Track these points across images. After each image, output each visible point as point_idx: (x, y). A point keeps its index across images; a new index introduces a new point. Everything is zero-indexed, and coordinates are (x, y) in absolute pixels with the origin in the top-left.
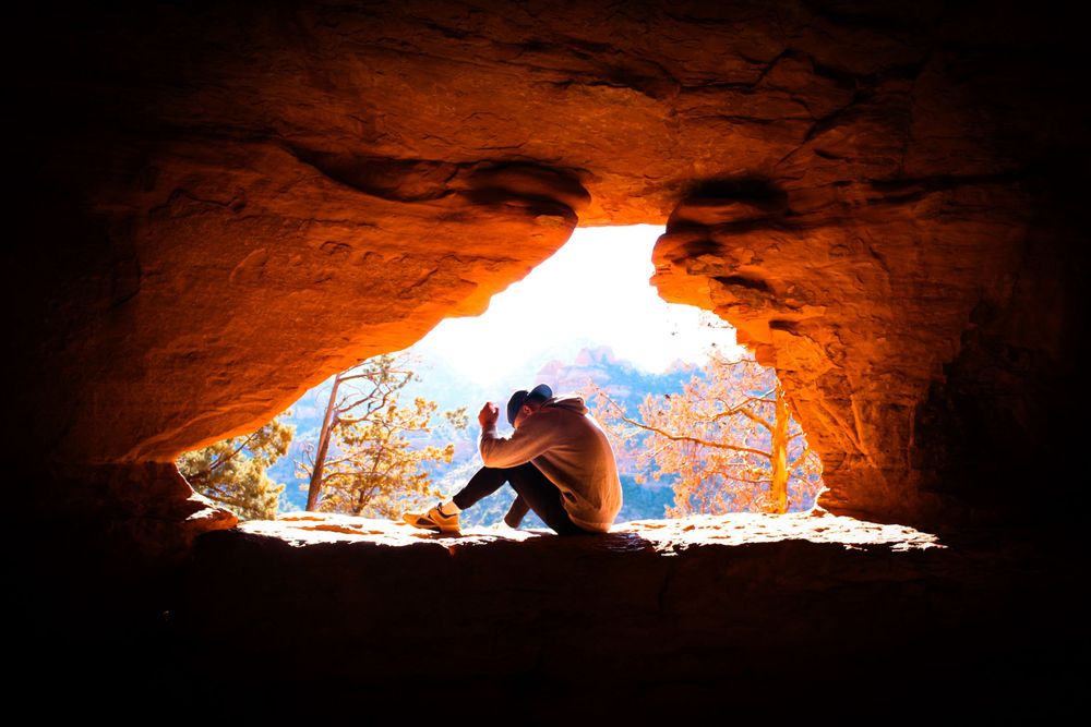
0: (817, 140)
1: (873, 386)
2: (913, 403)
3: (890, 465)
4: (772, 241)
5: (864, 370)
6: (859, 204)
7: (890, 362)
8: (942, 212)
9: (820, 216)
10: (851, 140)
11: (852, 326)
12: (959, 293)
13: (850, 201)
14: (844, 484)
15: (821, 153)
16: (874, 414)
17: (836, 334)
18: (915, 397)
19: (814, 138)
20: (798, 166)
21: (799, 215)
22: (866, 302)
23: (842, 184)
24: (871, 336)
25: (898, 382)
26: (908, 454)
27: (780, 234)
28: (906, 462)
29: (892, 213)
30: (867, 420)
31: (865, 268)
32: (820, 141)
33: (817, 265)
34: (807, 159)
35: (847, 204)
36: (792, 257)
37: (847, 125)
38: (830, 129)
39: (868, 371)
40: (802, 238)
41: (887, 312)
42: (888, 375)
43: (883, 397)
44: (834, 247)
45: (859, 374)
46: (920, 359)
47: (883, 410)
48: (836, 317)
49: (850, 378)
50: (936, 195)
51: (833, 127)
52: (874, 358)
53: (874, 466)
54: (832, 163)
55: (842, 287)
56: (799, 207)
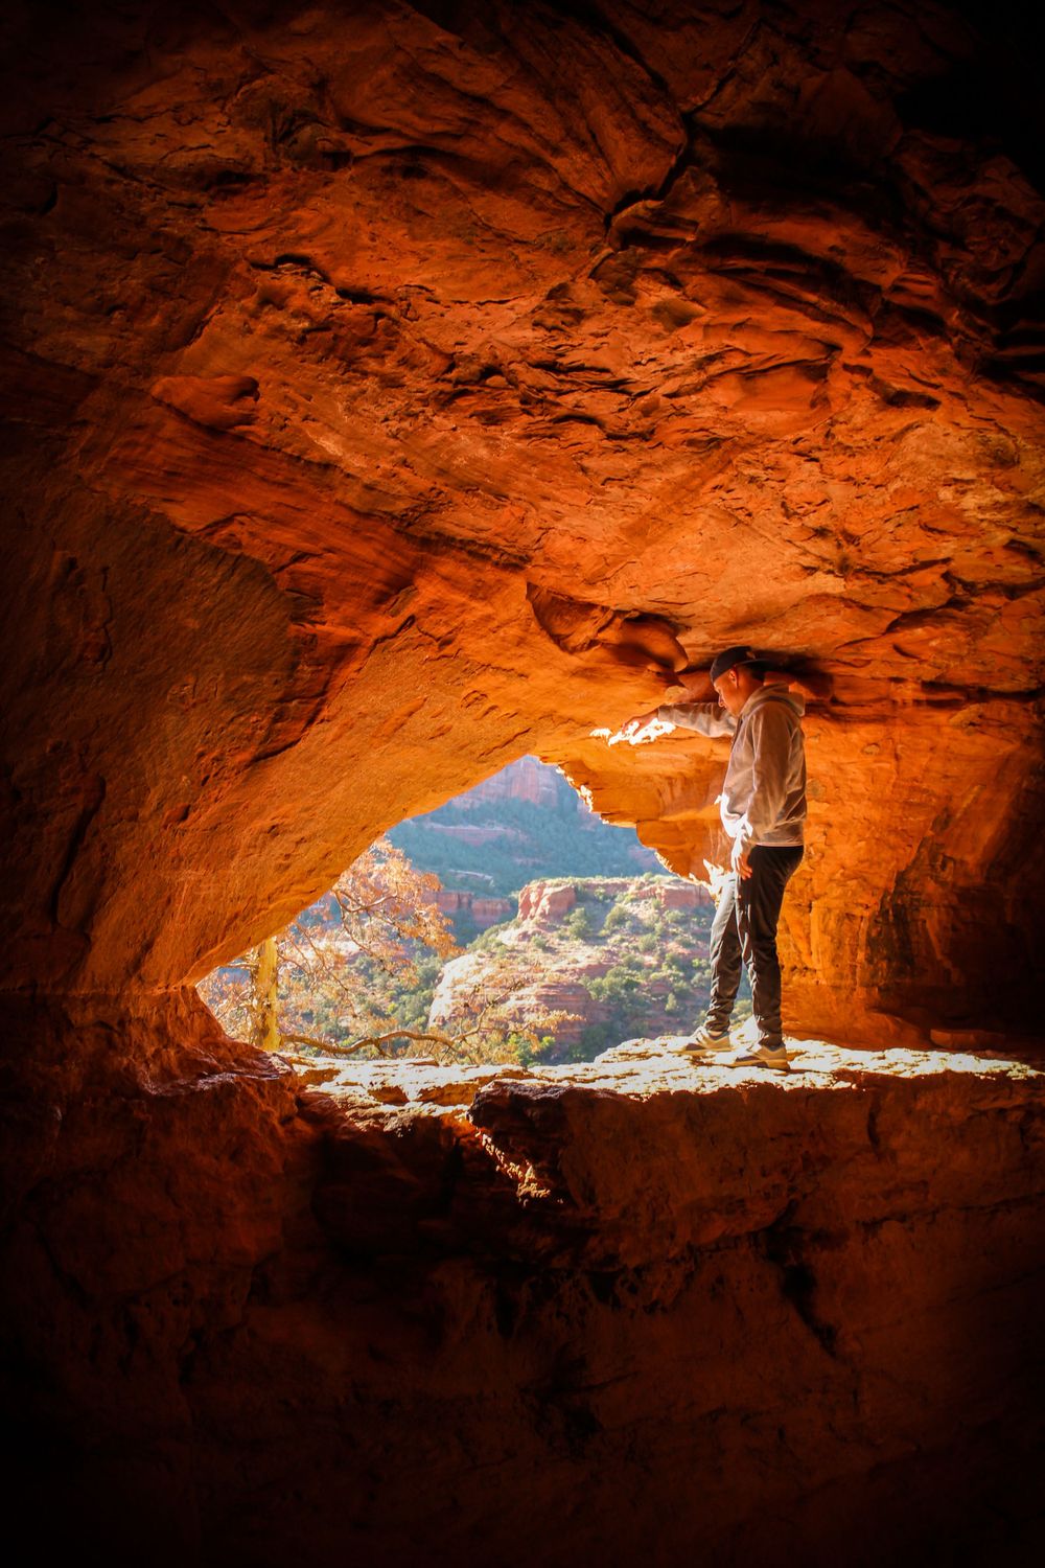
0: (900, 635)
1: (838, 891)
2: (867, 914)
3: (838, 982)
4: (819, 731)
5: (834, 874)
6: (904, 703)
7: (861, 867)
8: (972, 724)
9: (868, 711)
10: (934, 643)
11: (843, 826)
12: (934, 800)
13: (898, 699)
14: (792, 1003)
15: (898, 649)
16: (832, 924)
17: (825, 834)
18: (867, 907)
19: (897, 632)
20: (865, 655)
21: (844, 704)
22: (865, 802)
23: (897, 680)
24: (854, 838)
25: (860, 889)
26: (858, 970)
27: (827, 724)
28: (854, 979)
29: (928, 717)
30: (825, 931)
31: (881, 769)
32: (903, 637)
33: (843, 760)
34: (882, 651)
35: (894, 702)
36: (826, 749)
37: (936, 628)
38: (917, 627)
39: (838, 876)
40: (845, 732)
41: (876, 815)
42: (854, 882)
43: (842, 905)
44: (869, 745)
45: (826, 878)
46: (884, 865)
47: (840, 920)
48: (833, 817)
49: (815, 881)
50: (974, 707)
51: (923, 626)
52: (848, 863)
53: (823, 982)
54: (903, 659)
55: (853, 785)
56: (845, 697)
